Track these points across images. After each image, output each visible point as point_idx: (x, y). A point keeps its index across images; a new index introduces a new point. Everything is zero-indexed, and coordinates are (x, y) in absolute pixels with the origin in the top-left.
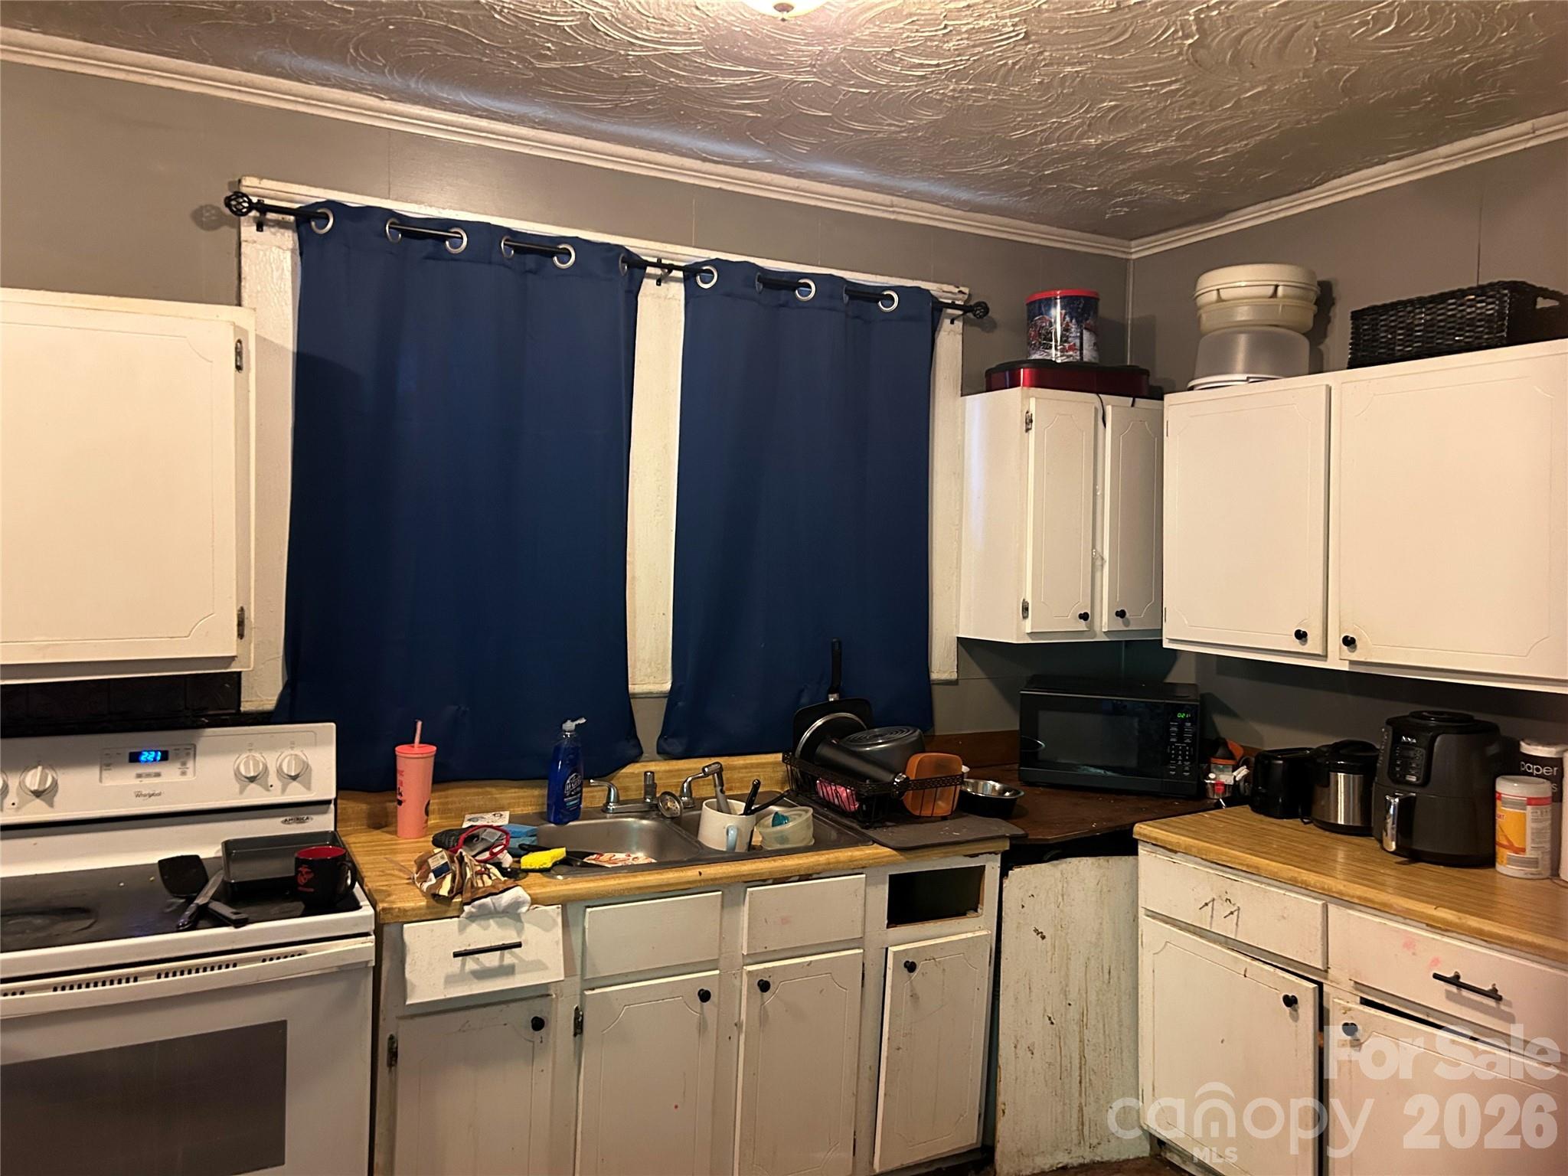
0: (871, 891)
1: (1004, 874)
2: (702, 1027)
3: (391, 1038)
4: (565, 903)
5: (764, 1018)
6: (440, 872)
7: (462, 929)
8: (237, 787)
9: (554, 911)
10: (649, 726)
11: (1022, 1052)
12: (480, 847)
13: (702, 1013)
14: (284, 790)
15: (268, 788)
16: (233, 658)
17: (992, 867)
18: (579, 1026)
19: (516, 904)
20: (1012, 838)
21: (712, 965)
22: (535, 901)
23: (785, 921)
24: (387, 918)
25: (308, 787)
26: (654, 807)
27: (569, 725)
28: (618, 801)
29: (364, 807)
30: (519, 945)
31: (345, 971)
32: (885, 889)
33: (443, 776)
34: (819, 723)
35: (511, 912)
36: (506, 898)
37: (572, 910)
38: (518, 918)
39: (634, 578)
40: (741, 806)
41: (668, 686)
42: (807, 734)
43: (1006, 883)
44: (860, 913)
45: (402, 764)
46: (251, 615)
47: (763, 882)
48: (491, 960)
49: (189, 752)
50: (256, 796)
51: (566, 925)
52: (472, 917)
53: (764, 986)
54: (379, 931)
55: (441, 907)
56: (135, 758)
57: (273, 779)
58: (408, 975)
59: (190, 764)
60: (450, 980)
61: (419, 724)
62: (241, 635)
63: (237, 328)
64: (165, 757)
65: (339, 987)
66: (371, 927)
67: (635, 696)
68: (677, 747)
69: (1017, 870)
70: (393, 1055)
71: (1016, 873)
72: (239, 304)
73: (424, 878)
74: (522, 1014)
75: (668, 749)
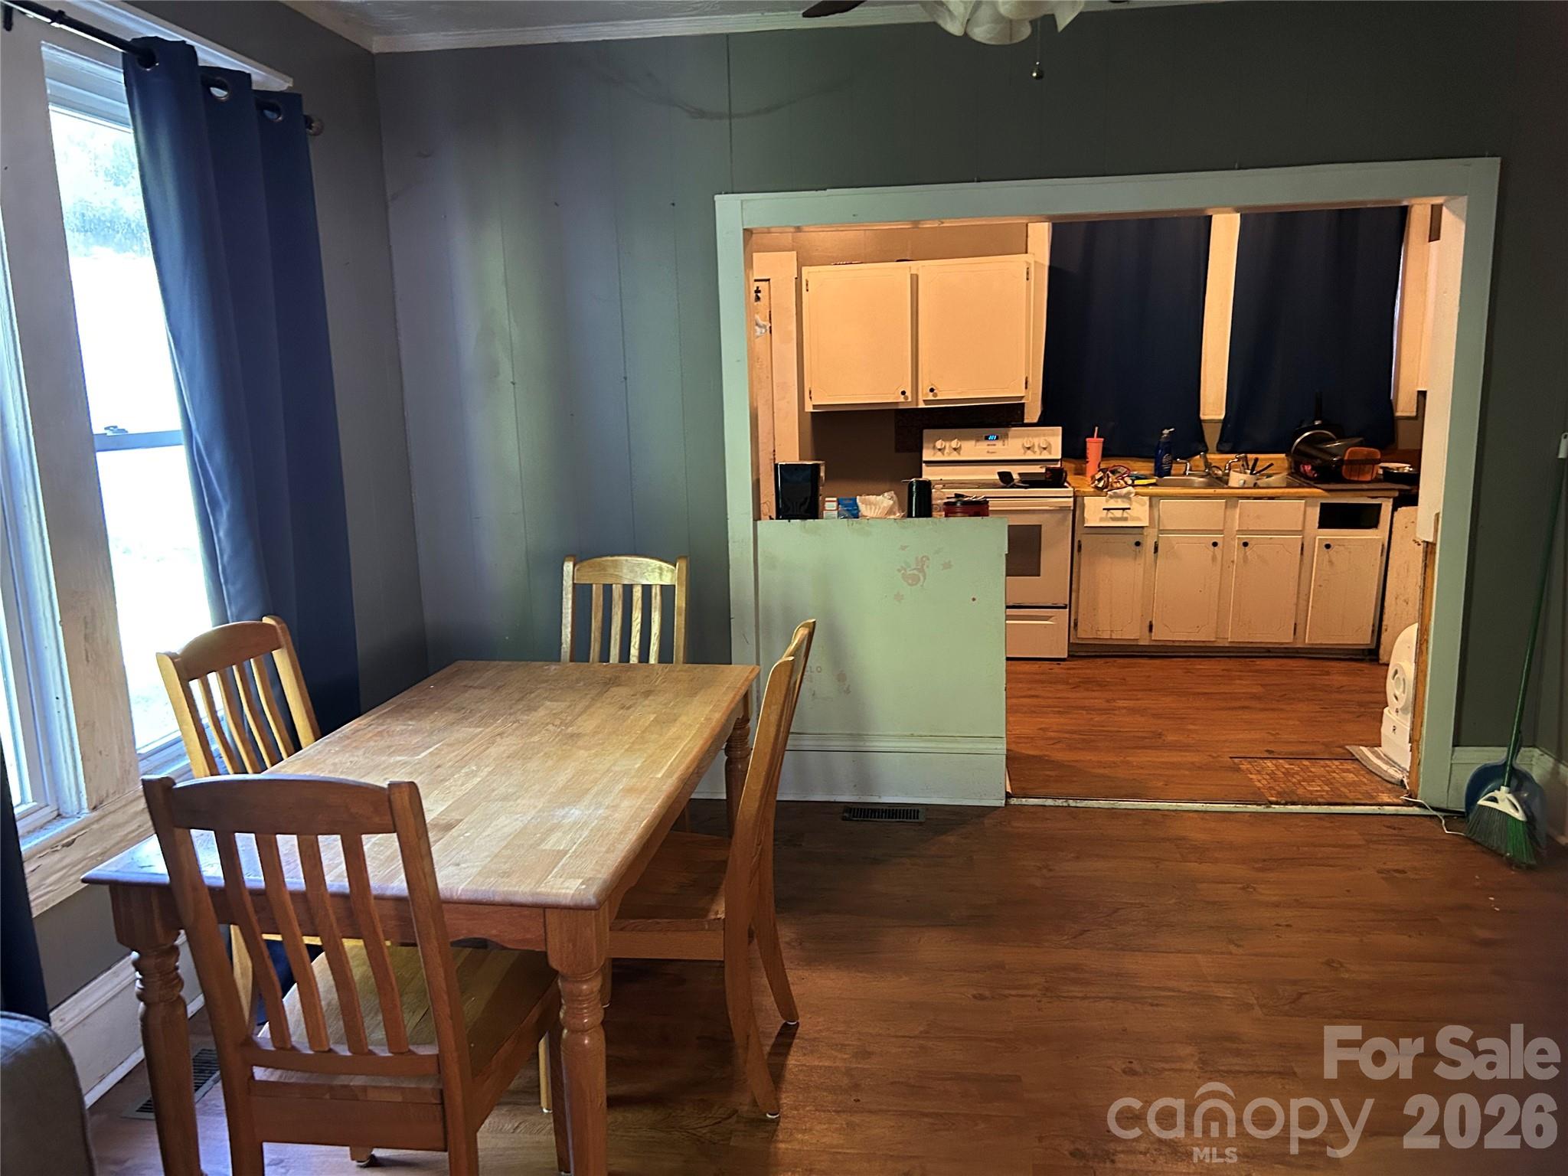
0: (1309, 510)
1: (1394, 509)
2: (1214, 558)
3: (1079, 541)
4: (1151, 497)
5: (1245, 559)
6: (1100, 480)
7: (1107, 501)
8: (1023, 451)
9: (1146, 499)
10: (1212, 437)
11: (1400, 602)
12: (1118, 475)
13: (1214, 553)
14: (1041, 454)
15: (1035, 452)
16: (1023, 397)
17: (1387, 506)
18: (1156, 549)
19: (1129, 493)
20: (1400, 490)
21: (1221, 532)
22: (1137, 494)
23: (1258, 517)
24: (1077, 494)
25: (1050, 453)
26: (1209, 474)
27: (1166, 431)
28: (1190, 470)
29: (1073, 466)
30: (1129, 509)
31: (1062, 509)
32: (1318, 510)
33: (1106, 454)
34: (1307, 434)
35: (1127, 496)
36: (1125, 491)
37: (1154, 500)
38: (1130, 499)
39: (1206, 361)
40: (1249, 471)
41: (1222, 417)
42: (1298, 440)
43: (1396, 514)
44: (1301, 518)
45: (1088, 445)
46: (1030, 380)
47: (1248, 498)
48: (1118, 514)
49: (1006, 436)
50: (1030, 456)
51: (1151, 506)
52: (1111, 497)
53: (1245, 544)
54: (1075, 497)
55: (1098, 492)
56: (987, 438)
57: (1036, 449)
58: (1085, 515)
59: (1006, 442)
60: (1101, 519)
61: (1097, 428)
62: (1026, 388)
63: (1027, 263)
64: (997, 438)
65: (1059, 516)
66: (1072, 495)
67: (1205, 421)
68: (1227, 447)
69: (1404, 508)
70: (1080, 547)
71: (1402, 510)
72: (1026, 253)
73: (1093, 483)
74: (1133, 539)
75: (1222, 449)
